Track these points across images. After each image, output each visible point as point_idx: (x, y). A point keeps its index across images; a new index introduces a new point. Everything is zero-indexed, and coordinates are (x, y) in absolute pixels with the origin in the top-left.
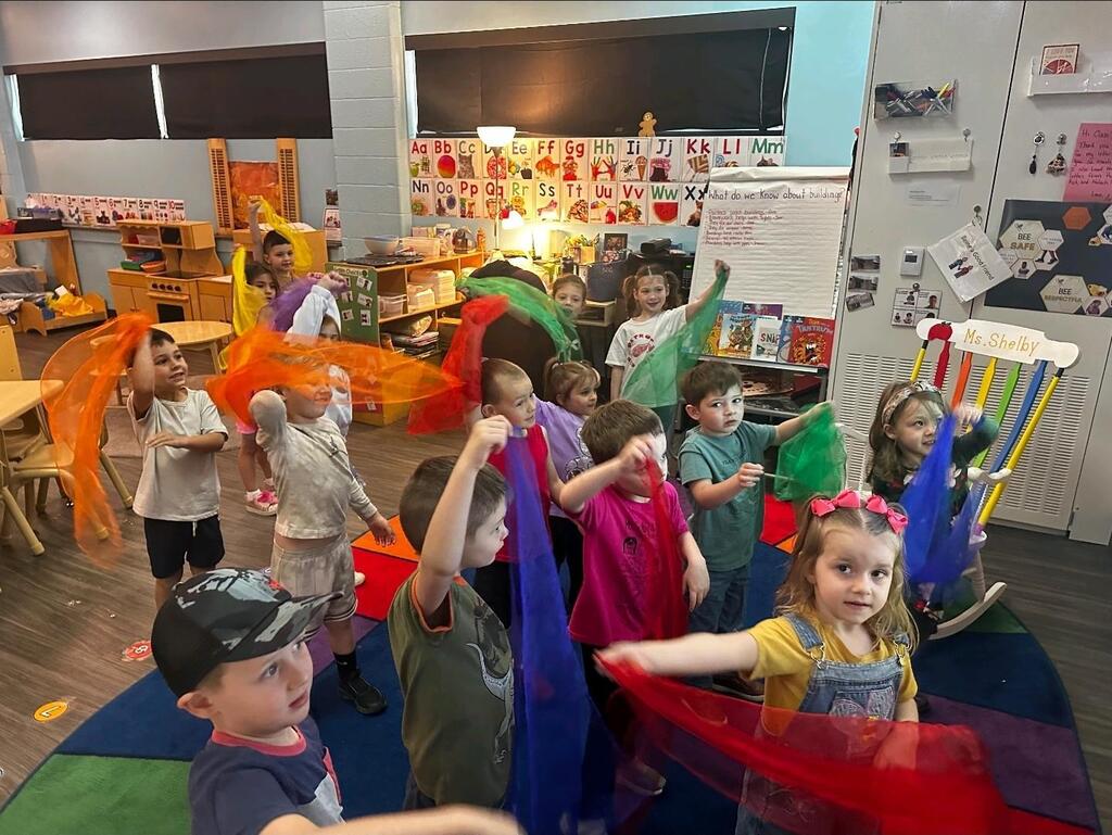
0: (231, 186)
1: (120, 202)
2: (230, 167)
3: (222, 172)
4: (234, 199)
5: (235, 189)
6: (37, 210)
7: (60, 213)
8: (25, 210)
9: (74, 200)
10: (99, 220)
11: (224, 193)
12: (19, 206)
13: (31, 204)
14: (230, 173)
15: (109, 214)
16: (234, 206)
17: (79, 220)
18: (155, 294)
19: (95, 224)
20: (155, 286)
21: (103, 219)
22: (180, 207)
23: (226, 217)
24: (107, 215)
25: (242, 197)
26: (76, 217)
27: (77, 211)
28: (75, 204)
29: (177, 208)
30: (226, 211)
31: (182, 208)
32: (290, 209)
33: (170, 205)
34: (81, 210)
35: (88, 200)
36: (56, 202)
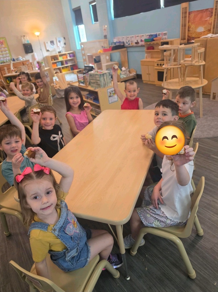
0: (189, 22)
1: (143, 36)
2: (189, 14)
3: (185, 17)
4: (189, 27)
5: (190, 24)
6: (117, 42)
7: (124, 43)
8: (114, 43)
9: (128, 37)
10: (136, 43)
11: (185, 26)
12: (112, 42)
13: (115, 41)
14: (189, 17)
15: (139, 41)
16: (189, 31)
17: (129, 44)
18: (157, 68)
19: (135, 45)
20: (158, 65)
21: (137, 43)
22: (165, 34)
23: (185, 36)
24: (138, 41)
25: (193, 26)
26: (128, 43)
27: (129, 41)
28: (128, 39)
29: (164, 35)
30: (185, 33)
31: (166, 35)
32: (216, 28)
33: (162, 34)
34: (130, 40)
35: (133, 37)
36: (122, 39)
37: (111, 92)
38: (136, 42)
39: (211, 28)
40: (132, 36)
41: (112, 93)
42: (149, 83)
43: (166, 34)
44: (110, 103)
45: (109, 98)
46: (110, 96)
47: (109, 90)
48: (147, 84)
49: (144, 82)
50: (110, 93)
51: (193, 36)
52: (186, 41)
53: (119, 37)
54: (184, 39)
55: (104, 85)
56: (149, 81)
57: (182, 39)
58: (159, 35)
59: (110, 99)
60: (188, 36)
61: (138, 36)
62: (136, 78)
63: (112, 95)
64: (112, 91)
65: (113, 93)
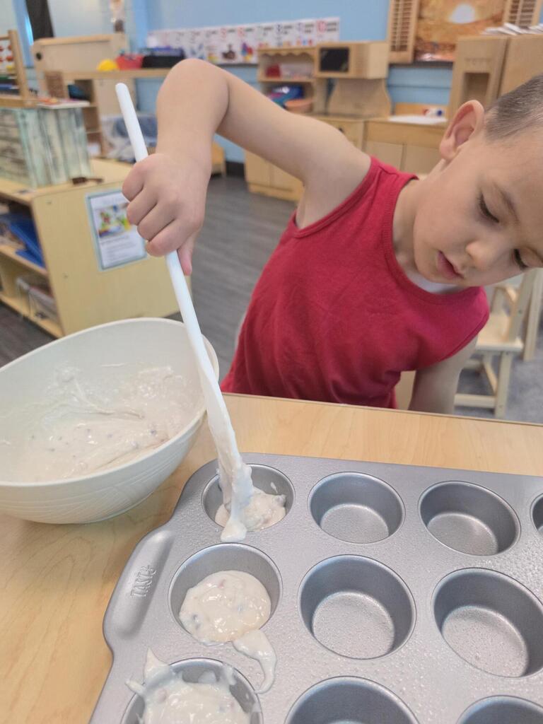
6: (158, 48)
7: (182, 51)
8: (148, 49)
9: (198, 34)
10: (226, 55)
12: (140, 44)
13: (152, 44)
15: (237, 48)
19: (220, 60)
21: (229, 55)
22: (330, 27)
23: (404, 35)
24: (233, 49)
25: (436, 1)
26: (199, 55)
27: (200, 48)
28: (199, 39)
29: (329, 30)
30: (406, 24)
31: (335, 30)
32: (523, 11)
33: (319, 26)
34: (205, 45)
35: (214, 33)
36: (178, 40)
37: (111, 213)
38: (226, 49)
39: (503, 12)
40: (213, 28)
41: (113, 220)
42: (271, 192)
43: (334, 27)
44: (106, 263)
45: (101, 241)
46: (103, 234)
47: (97, 203)
48: (262, 197)
49: (253, 189)
50: (106, 219)
51: (436, 38)
52: (407, 55)
53: (168, 31)
54: (403, 48)
55: (46, 165)
56: (272, 187)
57: (393, 48)
58: (308, 29)
59: (105, 245)
60: (418, 39)
61: (232, 31)
62: (224, 175)
63: (113, 226)
64: (115, 208)
65: (118, 219)
